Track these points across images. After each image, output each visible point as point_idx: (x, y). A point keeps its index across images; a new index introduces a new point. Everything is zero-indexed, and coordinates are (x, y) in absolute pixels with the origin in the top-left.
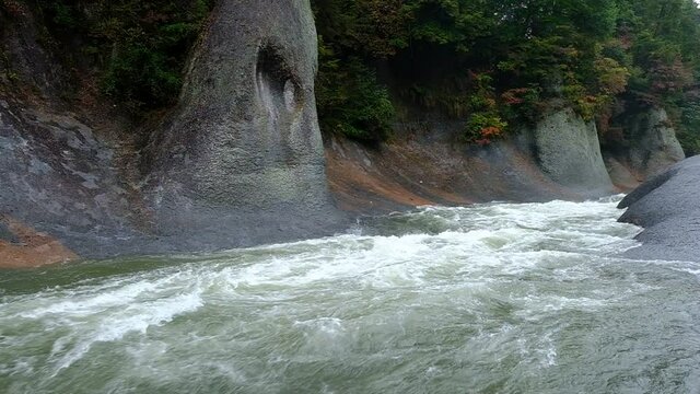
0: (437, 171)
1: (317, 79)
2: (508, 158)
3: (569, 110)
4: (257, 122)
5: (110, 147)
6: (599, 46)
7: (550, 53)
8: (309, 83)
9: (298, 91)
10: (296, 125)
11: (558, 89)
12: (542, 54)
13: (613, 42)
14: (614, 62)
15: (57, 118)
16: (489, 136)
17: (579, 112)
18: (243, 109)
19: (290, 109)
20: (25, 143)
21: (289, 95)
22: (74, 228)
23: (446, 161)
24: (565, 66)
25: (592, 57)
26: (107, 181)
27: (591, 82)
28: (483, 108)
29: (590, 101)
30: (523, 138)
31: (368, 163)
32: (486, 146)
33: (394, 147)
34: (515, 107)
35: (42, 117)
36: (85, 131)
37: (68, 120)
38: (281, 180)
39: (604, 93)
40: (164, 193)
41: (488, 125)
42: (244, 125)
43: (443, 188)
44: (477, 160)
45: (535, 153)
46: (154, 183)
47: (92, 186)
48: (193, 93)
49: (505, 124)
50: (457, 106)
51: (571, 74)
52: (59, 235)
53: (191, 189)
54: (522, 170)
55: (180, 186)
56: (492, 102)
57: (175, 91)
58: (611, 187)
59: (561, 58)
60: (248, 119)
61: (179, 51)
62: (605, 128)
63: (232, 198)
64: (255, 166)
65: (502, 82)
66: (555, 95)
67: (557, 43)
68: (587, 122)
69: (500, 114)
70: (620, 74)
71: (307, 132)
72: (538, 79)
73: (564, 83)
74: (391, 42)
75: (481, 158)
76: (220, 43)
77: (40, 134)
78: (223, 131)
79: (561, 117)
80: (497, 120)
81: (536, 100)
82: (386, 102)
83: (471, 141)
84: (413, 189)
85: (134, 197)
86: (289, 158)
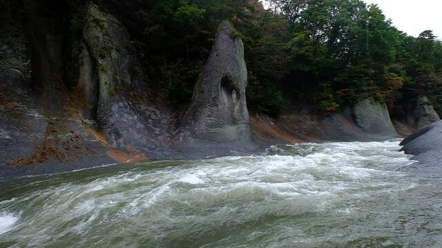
0: (305, 127)
1: (247, 89)
2: (340, 121)
3: (371, 98)
4: (220, 107)
5: (166, 118)
6: (386, 68)
7: (360, 72)
8: (243, 90)
9: (238, 94)
10: (237, 107)
11: (365, 88)
12: (356, 73)
13: (394, 65)
14: (394, 75)
15: (148, 108)
16: (330, 111)
17: (376, 99)
18: (215, 102)
19: (235, 101)
20: (136, 117)
21: (234, 96)
22: (150, 149)
23: (309, 123)
24: (368, 78)
25: (383, 73)
26: (163, 131)
27: (384, 85)
28: (327, 99)
29: (382, 93)
30: (347, 111)
31: (272, 123)
32: (329, 116)
33: (285, 117)
34: (343, 97)
35: (143, 107)
36: (158, 112)
37: (152, 108)
38: (230, 131)
39: (390, 89)
40: (185, 138)
41: (329, 106)
42: (215, 108)
43: (308, 135)
44: (324, 121)
45: (354, 119)
46: (180, 132)
47: (157, 132)
48: (196, 96)
49: (338, 105)
50: (314, 98)
51: (372, 81)
52: (143, 151)
53: (194, 135)
54: (347, 127)
55: (189, 133)
56: (331, 96)
57: (190, 96)
58: (396, 134)
59: (366, 74)
60: (217, 106)
61: (192, 81)
62: (391, 106)
63: (208, 138)
64: (217, 125)
65: (336, 86)
66: (364, 91)
67: (364, 67)
68: (381, 103)
69: (335, 101)
70: (399, 80)
71: (241, 110)
72: (354, 84)
73: (368, 85)
74: (282, 72)
75: (326, 121)
76: (207, 76)
77: (141, 113)
78: (207, 111)
79: (367, 102)
80: (334, 103)
81: (353, 94)
82: (280, 98)
83: (321, 114)
84: (293, 135)
85: (172, 137)
86: (234, 121)
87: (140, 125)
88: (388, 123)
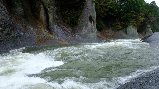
0: (110, 34)
1: (96, 21)
2: (122, 33)
3: (133, 25)
4: (89, 27)
5: (70, 30)
6: (139, 14)
7: (130, 16)
9: (94, 22)
10: (93, 27)
11: (131, 22)
12: (129, 16)
13: (141, 14)
14: (141, 17)
15: (63, 27)
16: (119, 29)
17: (134, 25)
19: (93, 25)
21: (92, 23)
22: (68, 40)
24: (132, 18)
25: (137, 16)
26: (70, 35)
27: (137, 20)
28: (118, 25)
29: (136, 23)
30: (124, 29)
31: (100, 33)
32: (118, 31)
33: (103, 31)
34: (123, 25)
36: (67, 28)
37: (65, 27)
38: (92, 35)
39: (139, 22)
40: (77, 36)
41: (118, 28)
42: (87, 27)
43: (111, 37)
44: (116, 33)
45: (126, 32)
46: (76, 35)
47: (69, 35)
48: (80, 22)
49: (121, 27)
50: (114, 25)
51: (133, 19)
53: (81, 36)
54: (124, 35)
55: (79, 35)
56: (120, 24)
57: (77, 23)
58: (139, 37)
59: (132, 17)
60: (88, 26)
62: (138, 28)
63: (85, 37)
64: (88, 33)
65: (121, 21)
66: (130, 23)
67: (132, 14)
68: (135, 27)
69: (120, 26)
70: (142, 19)
71: (95, 29)
72: (127, 20)
73: (132, 21)
74: (104, 15)
75: (117, 33)
76: (84, 16)
77: (62, 29)
78: (84, 28)
79: (131, 26)
80: (120, 27)
81: (127, 24)
82: (103, 24)
83: (116, 30)
84: (106, 37)
85: (73, 37)
86: (92, 32)
87: (63, 33)
88: (137, 33)
